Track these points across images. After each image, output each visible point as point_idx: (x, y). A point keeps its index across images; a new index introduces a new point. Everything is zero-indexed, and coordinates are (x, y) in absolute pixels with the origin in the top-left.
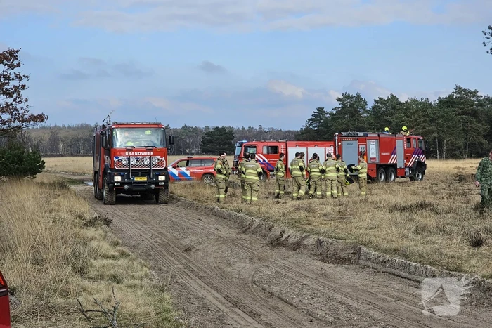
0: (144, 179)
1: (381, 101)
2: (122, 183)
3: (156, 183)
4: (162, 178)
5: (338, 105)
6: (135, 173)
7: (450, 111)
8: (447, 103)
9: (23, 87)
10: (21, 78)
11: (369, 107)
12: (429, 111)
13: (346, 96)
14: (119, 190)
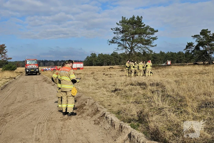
0: (33, 70)
1: (99, 54)
2: (29, 71)
3: (36, 71)
4: (37, 70)
5: (91, 55)
6: (31, 69)
7: (112, 57)
8: (112, 55)
9: (7, 52)
10: (6, 50)
11: (97, 56)
12: (108, 56)
13: (92, 54)
14: (28, 73)
